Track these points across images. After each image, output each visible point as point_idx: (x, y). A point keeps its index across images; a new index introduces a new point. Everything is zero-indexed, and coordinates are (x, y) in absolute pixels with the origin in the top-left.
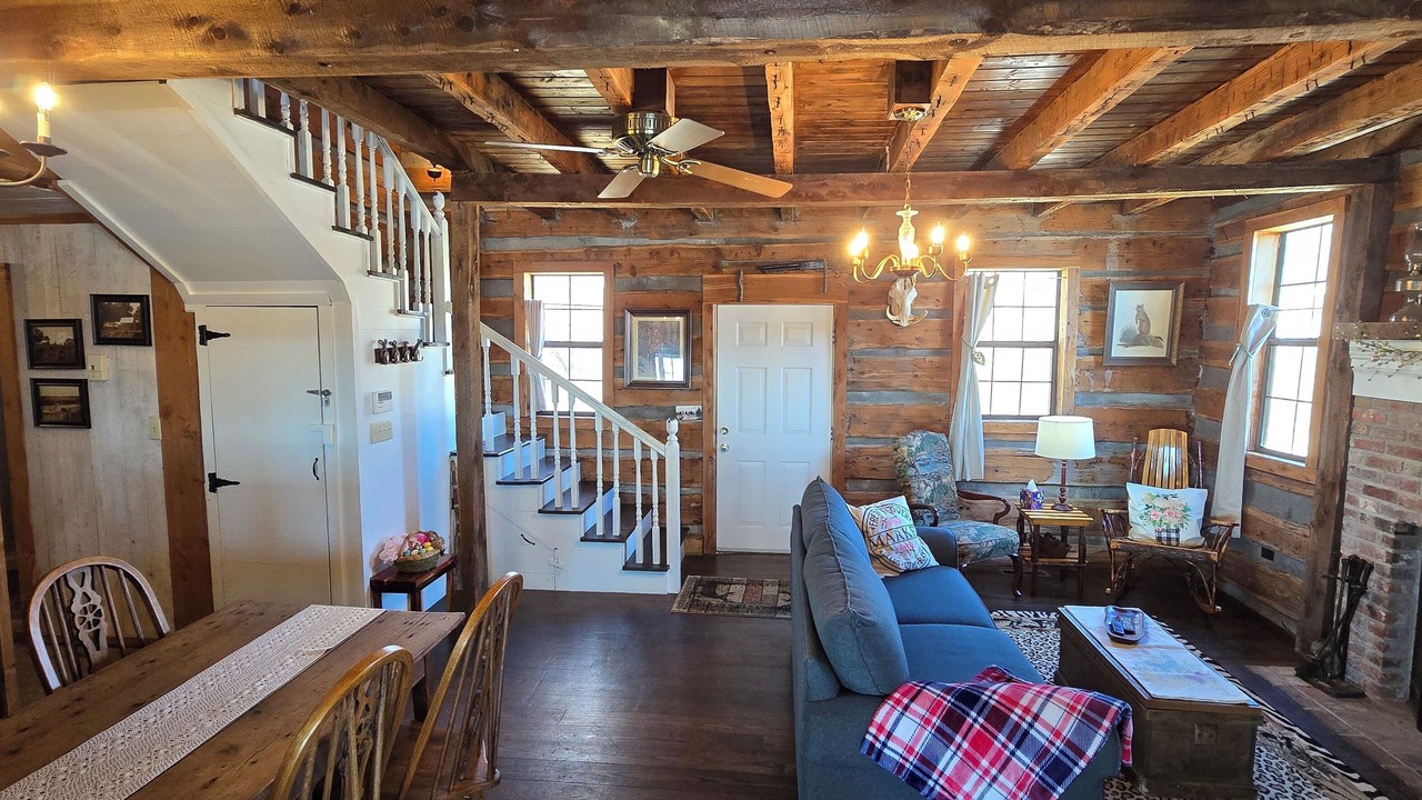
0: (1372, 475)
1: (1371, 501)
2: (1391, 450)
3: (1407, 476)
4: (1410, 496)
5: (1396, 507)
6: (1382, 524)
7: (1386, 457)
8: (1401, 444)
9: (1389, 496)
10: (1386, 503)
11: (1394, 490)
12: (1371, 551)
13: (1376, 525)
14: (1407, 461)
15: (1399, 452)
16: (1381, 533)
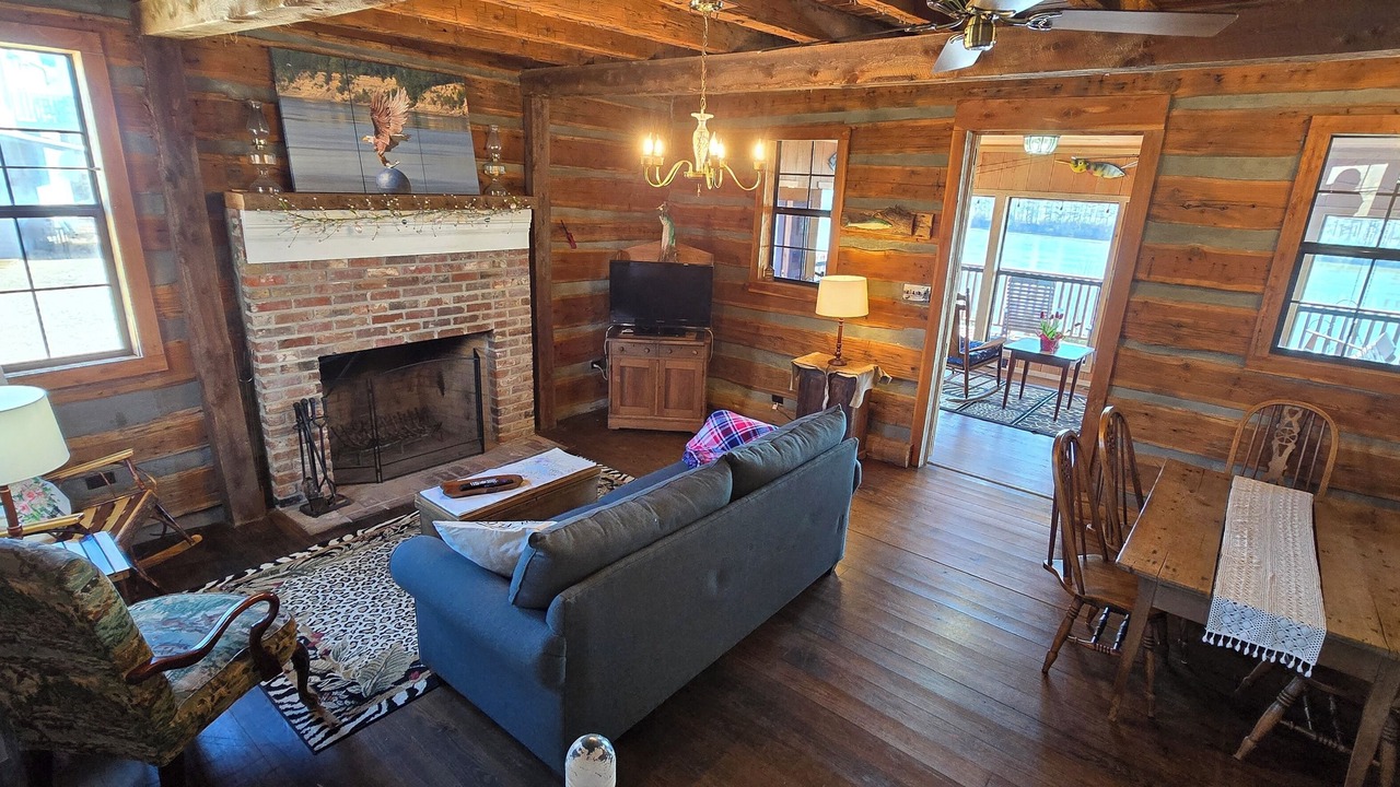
0: (287, 330)
1: (289, 352)
2: (299, 303)
3: (320, 320)
4: (327, 333)
5: (315, 347)
6: (306, 366)
7: (294, 310)
8: (307, 296)
9: (307, 341)
10: (305, 348)
11: (310, 334)
12: (301, 391)
13: (300, 369)
14: (316, 308)
15: (308, 303)
16: (306, 373)
